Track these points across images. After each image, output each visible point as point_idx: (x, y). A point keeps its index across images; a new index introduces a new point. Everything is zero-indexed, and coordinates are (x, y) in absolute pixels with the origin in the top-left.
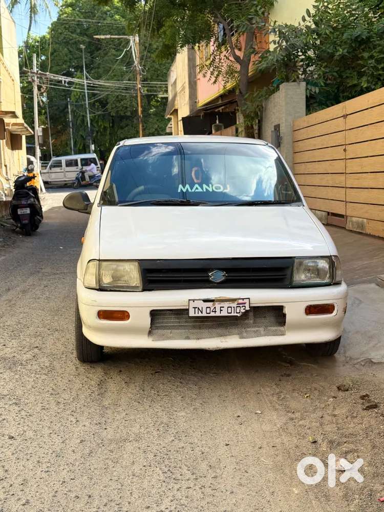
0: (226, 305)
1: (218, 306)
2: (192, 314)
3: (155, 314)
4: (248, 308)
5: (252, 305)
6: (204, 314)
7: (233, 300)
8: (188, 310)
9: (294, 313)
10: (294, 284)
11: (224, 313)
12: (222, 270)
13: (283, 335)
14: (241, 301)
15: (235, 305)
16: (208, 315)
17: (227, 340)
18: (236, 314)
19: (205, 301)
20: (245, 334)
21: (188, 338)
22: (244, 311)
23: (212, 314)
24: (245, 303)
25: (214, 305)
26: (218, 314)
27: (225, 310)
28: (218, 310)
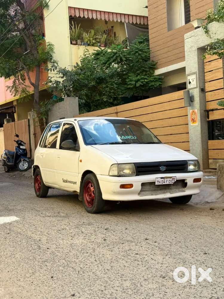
0: (168, 179)
1: (166, 180)
2: (157, 184)
3: (143, 184)
4: (175, 181)
5: (177, 179)
6: (161, 184)
7: (171, 177)
8: (155, 183)
9: (190, 182)
10: (188, 170)
11: (168, 183)
12: (164, 166)
13: (185, 191)
14: (173, 178)
15: (171, 179)
16: (162, 184)
17: (166, 195)
18: (172, 183)
19: (161, 178)
20: (171, 192)
21: (152, 195)
22: (174, 182)
23: (164, 184)
24: (174, 179)
25: (164, 179)
26: (165, 183)
27: (168, 181)
28: (166, 182)
